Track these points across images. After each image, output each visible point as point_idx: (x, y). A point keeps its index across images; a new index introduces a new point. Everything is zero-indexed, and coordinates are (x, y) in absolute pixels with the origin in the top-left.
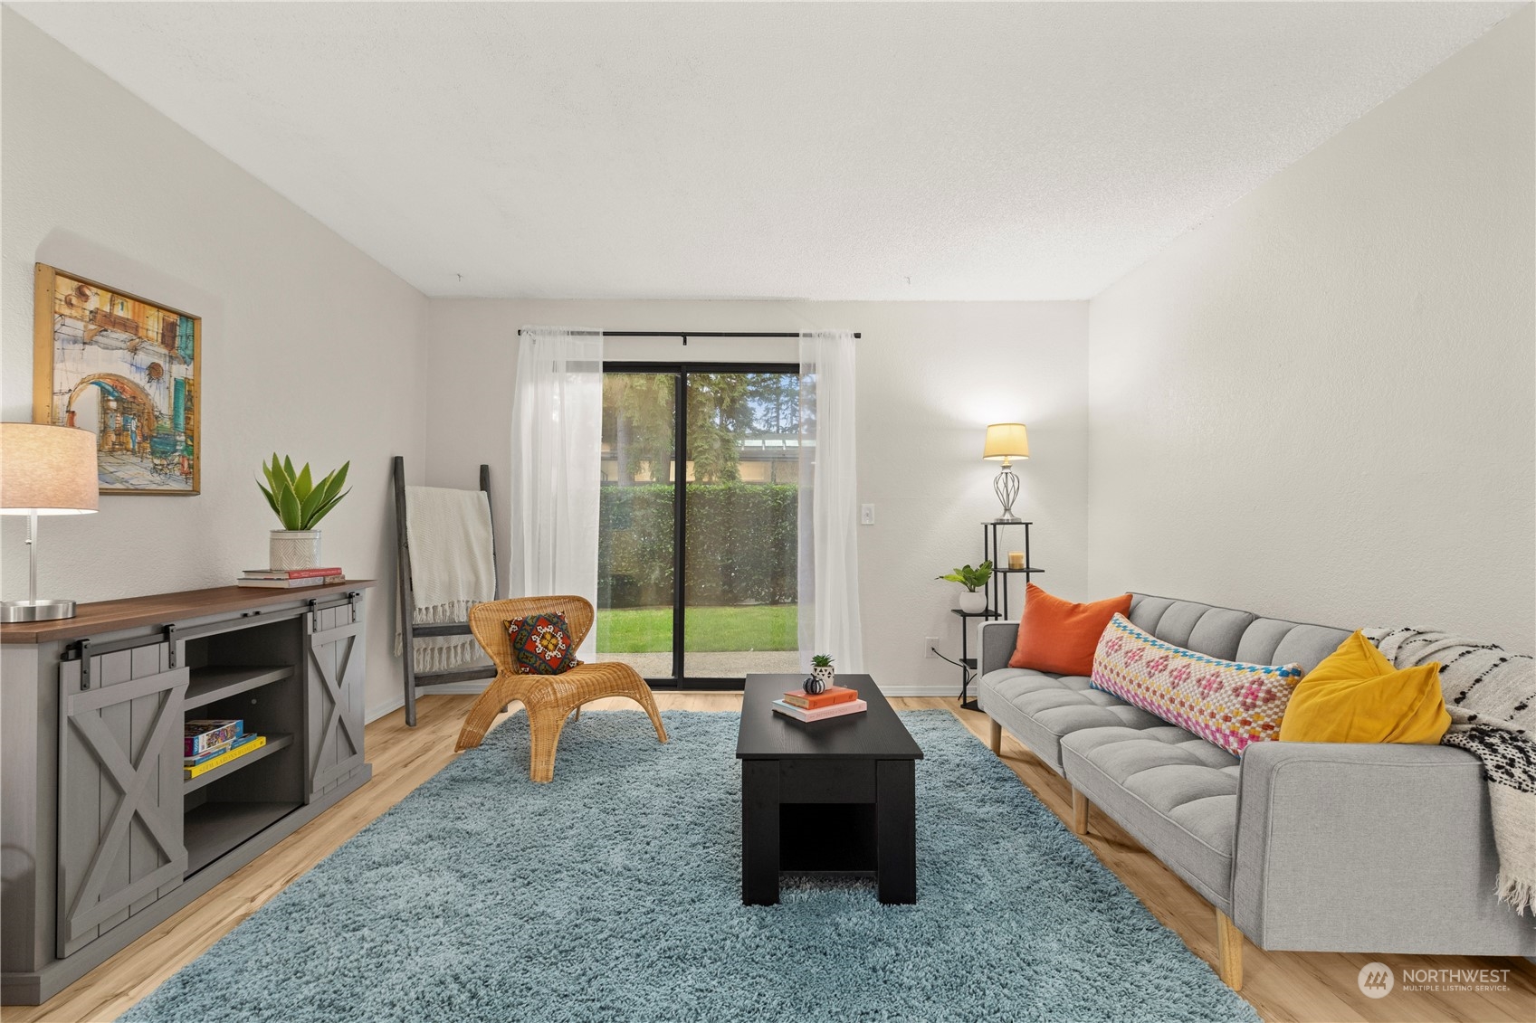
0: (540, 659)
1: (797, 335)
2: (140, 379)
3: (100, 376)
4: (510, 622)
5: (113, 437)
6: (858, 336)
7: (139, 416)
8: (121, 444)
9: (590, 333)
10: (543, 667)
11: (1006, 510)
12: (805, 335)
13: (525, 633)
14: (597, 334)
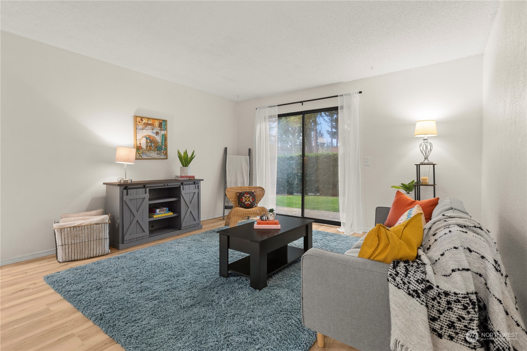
0: (243, 204)
1: (337, 96)
2: (154, 135)
3: (146, 136)
4: (238, 193)
5: (149, 148)
6: (360, 92)
7: (154, 143)
8: (150, 149)
9: (274, 106)
10: (244, 206)
11: (425, 159)
12: (340, 96)
13: (241, 196)
14: (276, 106)
